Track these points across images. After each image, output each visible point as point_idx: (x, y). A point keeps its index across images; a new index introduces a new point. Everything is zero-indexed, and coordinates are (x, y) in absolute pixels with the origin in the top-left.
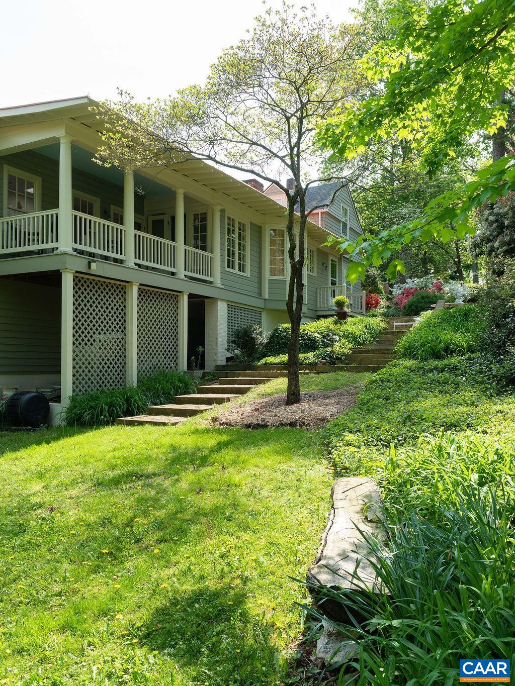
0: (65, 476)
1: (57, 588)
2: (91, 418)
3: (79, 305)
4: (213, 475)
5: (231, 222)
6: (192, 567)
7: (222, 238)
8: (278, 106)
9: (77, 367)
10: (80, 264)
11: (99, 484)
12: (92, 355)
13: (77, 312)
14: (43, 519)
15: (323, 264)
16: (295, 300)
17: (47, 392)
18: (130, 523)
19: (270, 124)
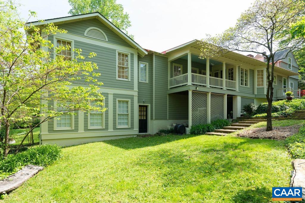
0: (192, 148)
1: (194, 180)
2: (198, 132)
3: (193, 100)
4: (240, 153)
5: (242, 70)
6: (236, 181)
7: (239, 76)
8: (262, 27)
9: (193, 117)
10: (194, 88)
11: (203, 152)
12: (197, 114)
13: (193, 102)
14: (187, 160)
15: (280, 80)
16: (270, 94)
17: (185, 124)
18: (213, 164)
19: (259, 34)
